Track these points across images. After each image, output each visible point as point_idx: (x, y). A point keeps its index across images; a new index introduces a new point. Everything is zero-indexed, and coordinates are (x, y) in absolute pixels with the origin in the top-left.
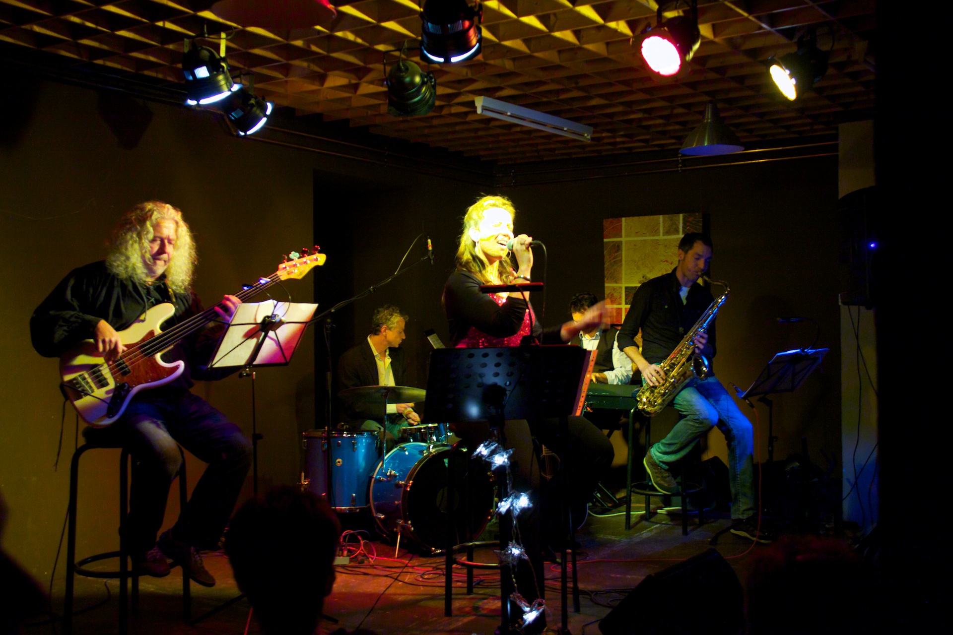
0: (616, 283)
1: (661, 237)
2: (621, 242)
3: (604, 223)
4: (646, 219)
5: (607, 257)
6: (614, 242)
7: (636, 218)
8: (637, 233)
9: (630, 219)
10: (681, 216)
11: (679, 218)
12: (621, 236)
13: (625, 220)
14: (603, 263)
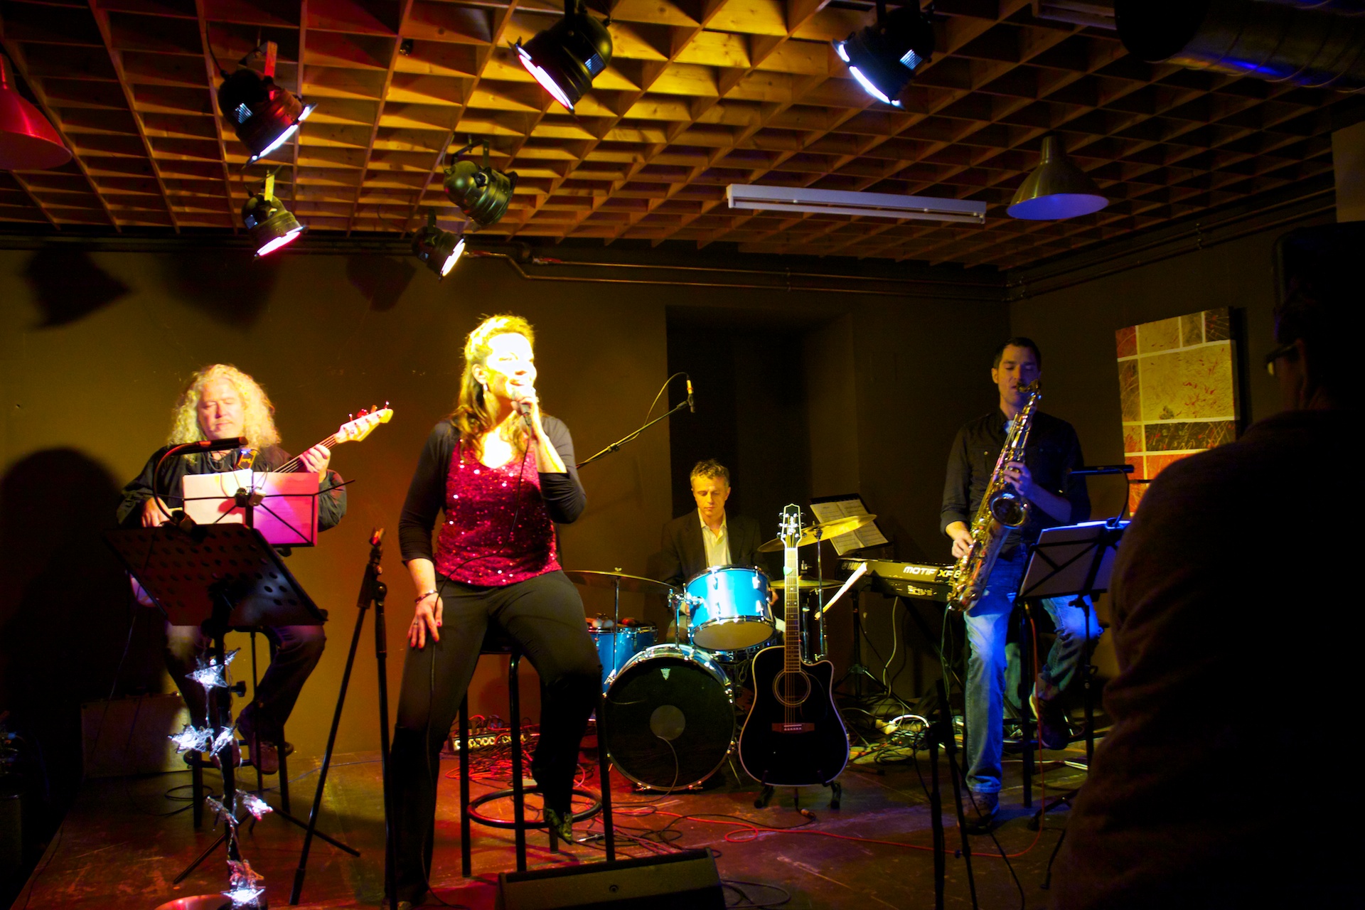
1: (1182, 349)
2: (1136, 361)
3: (1117, 337)
4: (1162, 323)
5: (1122, 384)
6: (1128, 361)
7: (1151, 324)
8: (1153, 346)
9: (1144, 326)
10: (1203, 314)
11: (1201, 317)
12: (1136, 354)
13: (1139, 329)
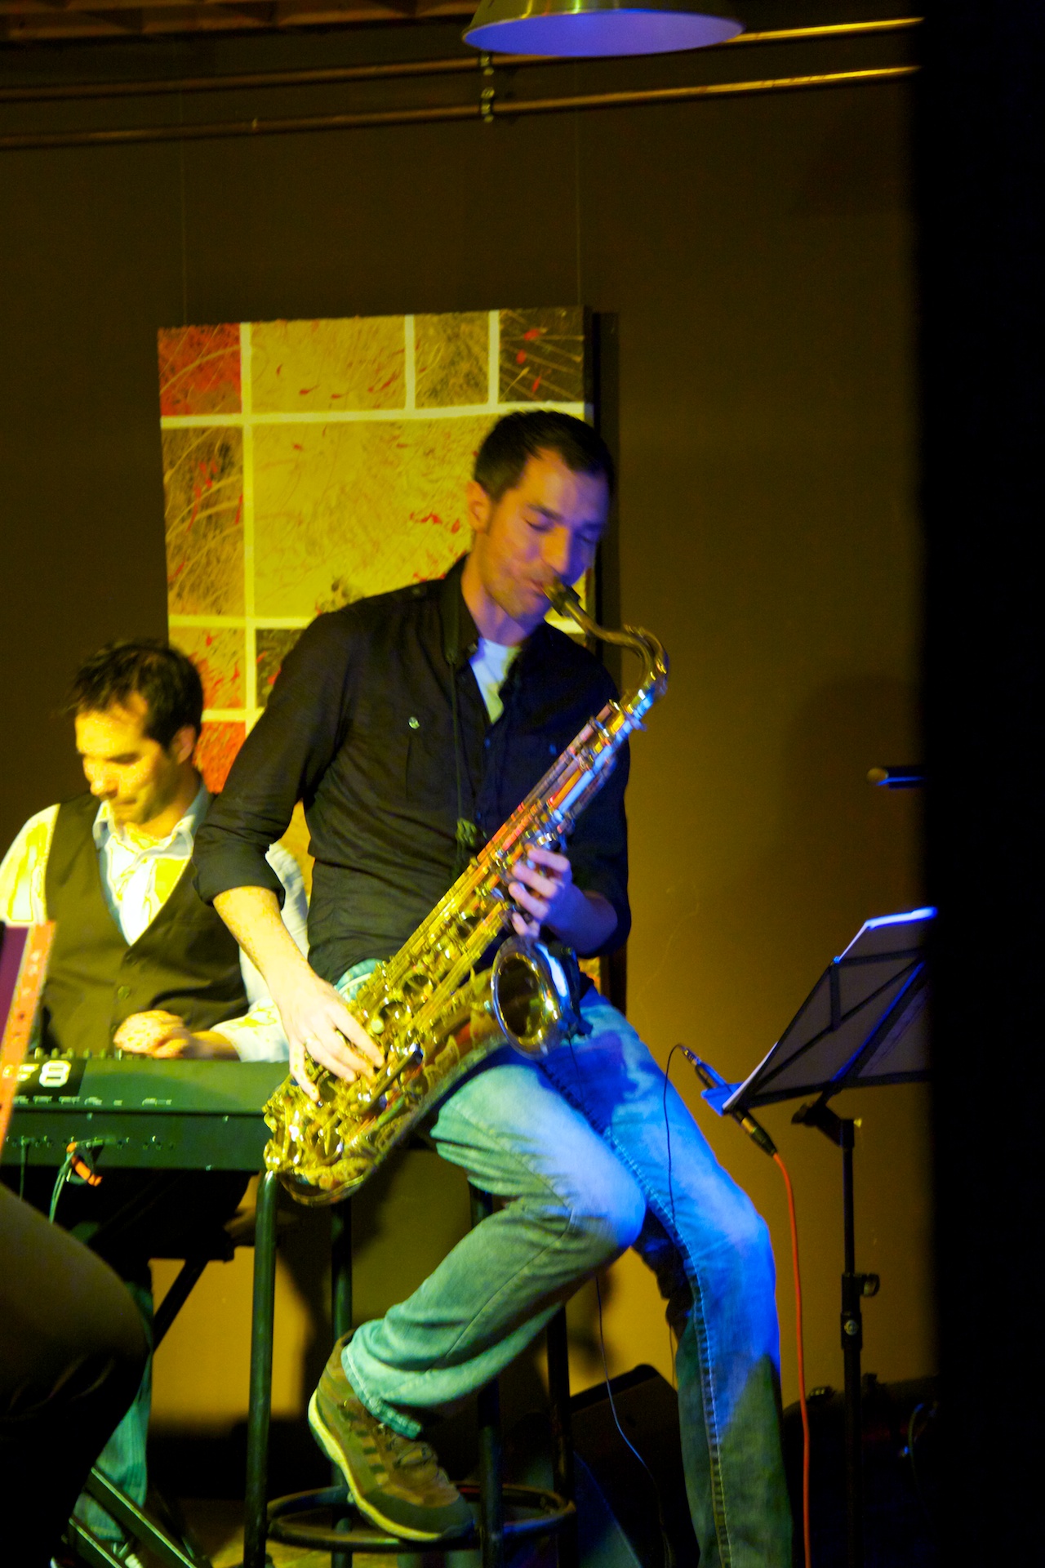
0: (219, 612)
1: (410, 411)
2: (237, 431)
3: (162, 347)
4: (345, 330)
5: (175, 497)
6: (202, 429)
7: (300, 327)
8: (304, 392)
9: (274, 330)
10: (494, 318)
11: (485, 327)
12: (237, 408)
13: (255, 334)
14: (160, 528)
